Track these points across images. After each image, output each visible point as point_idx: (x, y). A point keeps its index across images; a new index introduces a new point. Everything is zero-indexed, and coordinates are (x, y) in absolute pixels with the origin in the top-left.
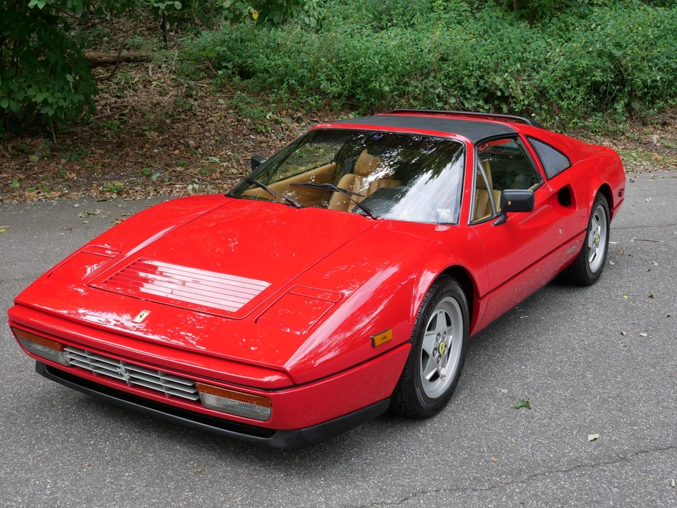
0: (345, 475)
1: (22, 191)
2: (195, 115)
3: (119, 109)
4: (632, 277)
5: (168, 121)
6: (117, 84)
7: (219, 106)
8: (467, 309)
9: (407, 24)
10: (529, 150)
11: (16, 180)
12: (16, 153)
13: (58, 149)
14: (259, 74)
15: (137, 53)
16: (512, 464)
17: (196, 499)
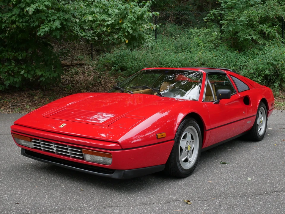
0: (144, 194)
1: (30, 109)
2: (101, 84)
3: (72, 82)
4: (277, 139)
5: (91, 86)
6: (72, 73)
7: (112, 82)
8: (201, 134)
9: (188, 51)
10: (231, 80)
11: (28, 105)
12: (29, 95)
13: (46, 95)
14: (128, 69)
15: (81, 62)
16: (217, 193)
17: (79, 199)
